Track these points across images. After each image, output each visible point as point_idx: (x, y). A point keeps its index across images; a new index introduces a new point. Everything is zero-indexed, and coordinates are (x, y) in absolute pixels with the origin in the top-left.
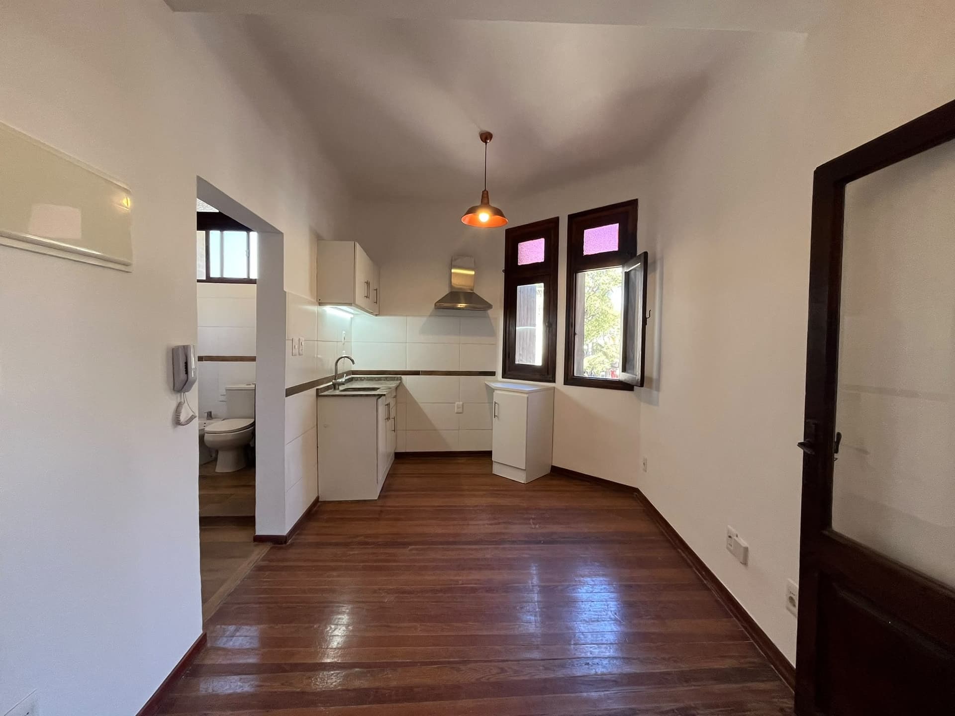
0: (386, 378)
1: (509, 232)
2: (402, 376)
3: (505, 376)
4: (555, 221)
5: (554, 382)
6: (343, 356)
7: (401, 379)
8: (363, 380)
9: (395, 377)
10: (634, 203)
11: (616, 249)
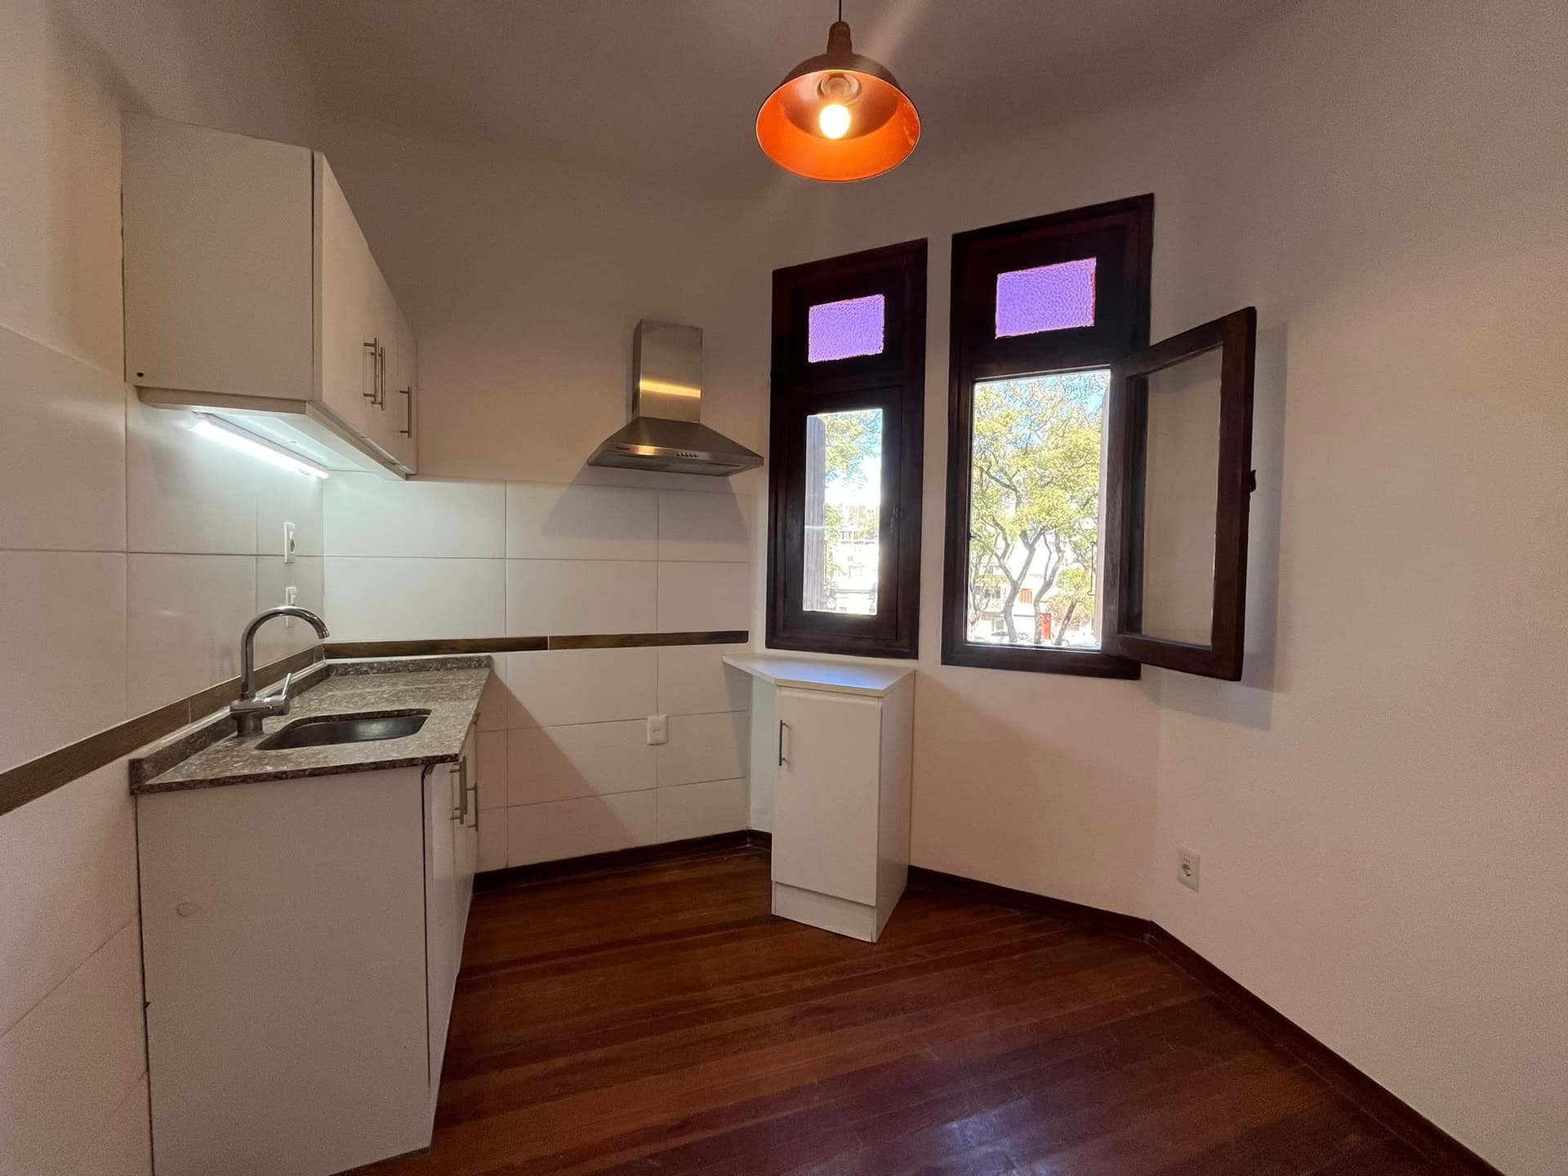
0: (444, 662)
1: (783, 279)
2: (493, 655)
3: (775, 641)
4: (917, 251)
5: (916, 657)
6: (282, 608)
7: (489, 664)
8: (366, 673)
9: (470, 659)
10: (1142, 207)
11: (1089, 322)
